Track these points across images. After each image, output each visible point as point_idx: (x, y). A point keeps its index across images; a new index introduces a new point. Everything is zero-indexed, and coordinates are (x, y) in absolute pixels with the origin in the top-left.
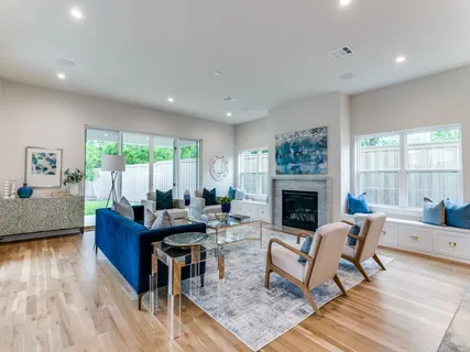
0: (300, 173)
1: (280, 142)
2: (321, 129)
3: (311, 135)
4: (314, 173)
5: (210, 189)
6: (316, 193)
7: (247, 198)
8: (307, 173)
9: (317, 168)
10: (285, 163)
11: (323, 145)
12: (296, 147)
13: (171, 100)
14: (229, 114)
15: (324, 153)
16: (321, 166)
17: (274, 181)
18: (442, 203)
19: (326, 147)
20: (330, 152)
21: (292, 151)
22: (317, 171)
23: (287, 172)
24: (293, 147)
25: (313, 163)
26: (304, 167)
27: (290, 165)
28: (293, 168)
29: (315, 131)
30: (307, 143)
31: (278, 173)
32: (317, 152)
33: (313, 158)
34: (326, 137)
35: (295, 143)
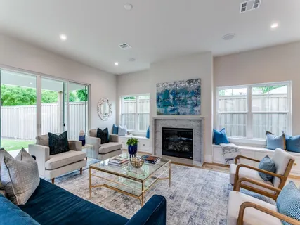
0: (178, 114)
1: (161, 89)
2: (196, 80)
3: (188, 85)
4: (190, 114)
5: (103, 128)
6: (192, 129)
7: (128, 133)
8: (184, 114)
9: (193, 110)
10: (165, 106)
11: (197, 92)
12: (175, 93)
13: (63, 37)
14: (116, 64)
15: (198, 99)
16: (196, 109)
17: (155, 120)
18: (284, 135)
19: (200, 94)
20: (203, 98)
21: (171, 97)
22: (192, 113)
23: (166, 113)
24: (172, 94)
25: (189, 106)
26: (181, 109)
27: (169, 108)
28: (172, 110)
29: (191, 81)
30: (184, 91)
31: (158, 114)
32: (193, 98)
33: (189, 102)
34: (200, 87)
35: (173, 91)
